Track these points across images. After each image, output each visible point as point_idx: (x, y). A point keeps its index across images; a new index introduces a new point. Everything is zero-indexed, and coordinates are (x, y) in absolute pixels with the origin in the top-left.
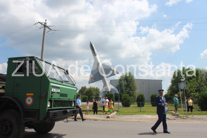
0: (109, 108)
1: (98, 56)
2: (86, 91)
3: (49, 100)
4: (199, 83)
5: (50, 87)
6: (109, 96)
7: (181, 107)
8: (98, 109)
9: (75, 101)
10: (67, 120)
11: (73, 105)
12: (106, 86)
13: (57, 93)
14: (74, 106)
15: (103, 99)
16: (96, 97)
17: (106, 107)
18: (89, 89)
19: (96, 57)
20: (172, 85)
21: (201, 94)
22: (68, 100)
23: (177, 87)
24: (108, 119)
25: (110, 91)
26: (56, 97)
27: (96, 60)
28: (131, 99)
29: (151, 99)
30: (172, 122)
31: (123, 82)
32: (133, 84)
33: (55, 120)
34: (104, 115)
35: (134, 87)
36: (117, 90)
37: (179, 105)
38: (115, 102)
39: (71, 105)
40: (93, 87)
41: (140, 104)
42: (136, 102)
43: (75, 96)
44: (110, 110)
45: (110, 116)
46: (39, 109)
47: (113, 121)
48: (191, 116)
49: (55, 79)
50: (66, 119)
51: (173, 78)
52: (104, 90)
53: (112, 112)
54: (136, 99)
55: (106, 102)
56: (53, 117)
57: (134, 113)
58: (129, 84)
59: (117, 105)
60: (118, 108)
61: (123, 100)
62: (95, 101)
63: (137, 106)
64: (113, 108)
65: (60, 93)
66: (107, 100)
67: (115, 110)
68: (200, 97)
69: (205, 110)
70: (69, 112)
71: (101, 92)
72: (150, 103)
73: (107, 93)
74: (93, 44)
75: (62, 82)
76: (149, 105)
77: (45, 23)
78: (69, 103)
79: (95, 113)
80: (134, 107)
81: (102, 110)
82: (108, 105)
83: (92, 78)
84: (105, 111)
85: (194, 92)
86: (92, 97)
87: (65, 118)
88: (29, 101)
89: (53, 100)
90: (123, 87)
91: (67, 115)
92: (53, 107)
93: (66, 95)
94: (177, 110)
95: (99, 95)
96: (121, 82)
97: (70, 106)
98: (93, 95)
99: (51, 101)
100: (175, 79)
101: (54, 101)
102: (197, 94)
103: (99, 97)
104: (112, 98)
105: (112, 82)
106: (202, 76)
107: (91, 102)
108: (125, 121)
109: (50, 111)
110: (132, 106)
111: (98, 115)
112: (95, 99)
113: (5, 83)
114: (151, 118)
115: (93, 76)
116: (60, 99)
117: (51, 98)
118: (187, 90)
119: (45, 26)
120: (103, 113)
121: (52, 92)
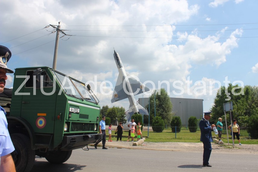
0: (136, 133)
1: (123, 69)
2: (108, 112)
3: (66, 122)
4: (249, 104)
5: (68, 106)
6: (136, 118)
7: (225, 134)
8: (123, 135)
9: (98, 124)
10: (87, 148)
11: (95, 129)
12: (133, 106)
13: (76, 113)
14: (97, 130)
15: (129, 121)
16: (121, 119)
17: (132, 132)
18: (112, 109)
19: (121, 70)
20: (216, 106)
21: (251, 118)
22: (89, 122)
23: (222, 108)
24: (135, 147)
25: (138, 112)
26: (75, 118)
27: (121, 73)
28: (164, 122)
29: (189, 123)
30: (214, 153)
31: (155, 101)
32: (167, 104)
33: (73, 147)
34: (130, 142)
35: (168, 108)
36: (146, 111)
37: (224, 131)
38: (144, 126)
39: (93, 129)
40: (117, 107)
41: (175, 129)
42: (170, 126)
43: (98, 117)
44: (137, 136)
45: (137, 143)
46: (53, 133)
47: (141, 149)
48: (239, 144)
49: (74, 96)
50: (86, 146)
51: (217, 96)
52: (131, 111)
53: (140, 138)
54: (170, 122)
55: (133, 126)
56: (71, 144)
57: (167, 140)
58: (162, 104)
59: (146, 129)
60: (147, 133)
61: (154, 124)
62: (120, 124)
63: (171, 131)
64: (141, 133)
65: (80, 113)
66: (134, 123)
67: (144, 135)
68: (250, 122)
69: (256, 139)
70: (90, 138)
71: (127, 113)
72: (188, 128)
73: (134, 115)
74: (117, 54)
75: (82, 99)
76: (186, 130)
77: (58, 26)
78: (91, 126)
79: (119, 139)
80: (167, 132)
81: (128, 135)
82: (135, 129)
83: (116, 96)
84: (131, 137)
85: (243, 115)
86: (116, 119)
87: (84, 146)
88: (41, 123)
89: (71, 122)
90: (154, 107)
91: (88, 141)
92: (71, 131)
93: (86, 117)
94: (221, 138)
95: (125, 117)
96: (152, 101)
97: (91, 130)
98: (116, 116)
99: (68, 123)
100: (220, 99)
101: (73, 123)
102: (247, 118)
103: (125, 120)
104: (140, 121)
105: (140, 101)
106: (253, 95)
107: (114, 125)
108: (155, 149)
109: (67, 136)
110: (165, 131)
111: (123, 142)
112: (119, 121)
113: (10, 99)
114: (188, 146)
115: (117, 93)
116: (79, 121)
117: (69, 120)
118: (235, 112)
119: (58, 30)
120: (129, 139)
121: (70, 112)
